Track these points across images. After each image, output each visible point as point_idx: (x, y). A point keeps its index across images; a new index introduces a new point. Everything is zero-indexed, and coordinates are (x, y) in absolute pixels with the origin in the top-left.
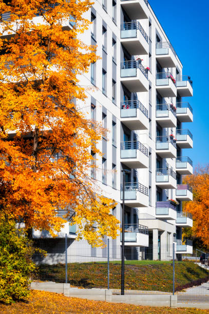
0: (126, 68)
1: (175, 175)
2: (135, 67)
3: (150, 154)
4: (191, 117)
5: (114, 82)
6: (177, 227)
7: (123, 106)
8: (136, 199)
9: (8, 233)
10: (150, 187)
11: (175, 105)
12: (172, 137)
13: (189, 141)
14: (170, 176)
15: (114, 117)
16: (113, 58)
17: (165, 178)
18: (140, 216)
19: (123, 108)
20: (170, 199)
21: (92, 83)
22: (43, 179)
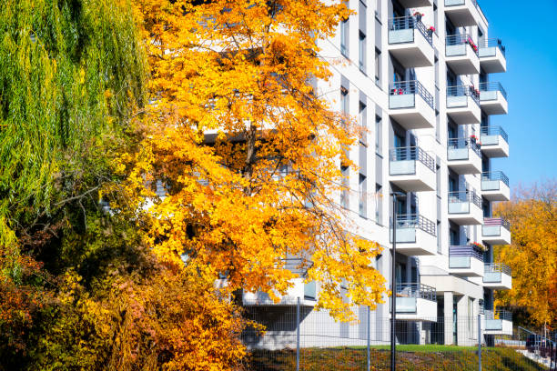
0: (397, 29)
1: (480, 202)
2: (411, 27)
3: (438, 167)
4: (505, 105)
5: (378, 52)
6: (485, 288)
7: (393, 91)
8: (415, 242)
9: (202, 294)
10: (439, 222)
11: (477, 87)
12: (473, 139)
13: (503, 145)
14: (472, 204)
15: (378, 108)
16: (376, 13)
17: (463, 206)
18: (422, 270)
19: (392, 94)
20: (472, 241)
21: (342, 54)
22: (261, 208)
